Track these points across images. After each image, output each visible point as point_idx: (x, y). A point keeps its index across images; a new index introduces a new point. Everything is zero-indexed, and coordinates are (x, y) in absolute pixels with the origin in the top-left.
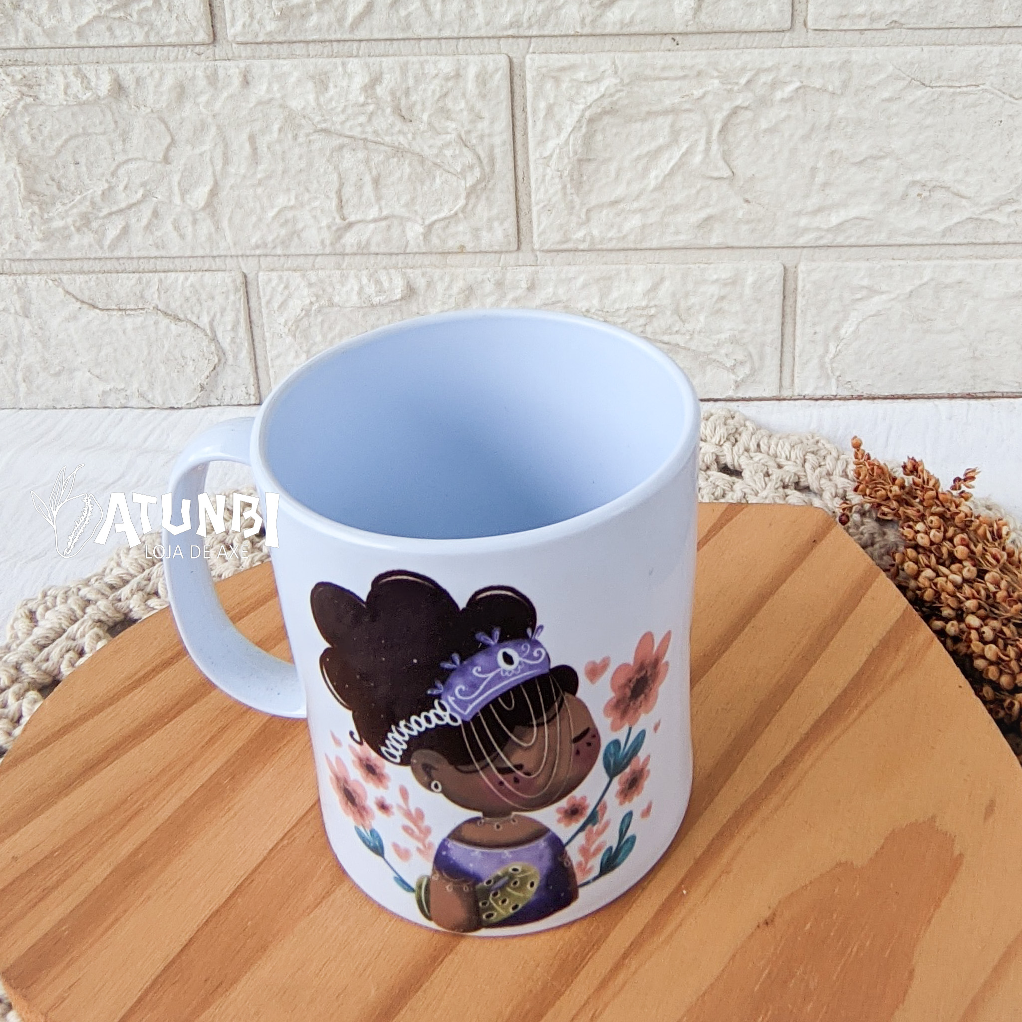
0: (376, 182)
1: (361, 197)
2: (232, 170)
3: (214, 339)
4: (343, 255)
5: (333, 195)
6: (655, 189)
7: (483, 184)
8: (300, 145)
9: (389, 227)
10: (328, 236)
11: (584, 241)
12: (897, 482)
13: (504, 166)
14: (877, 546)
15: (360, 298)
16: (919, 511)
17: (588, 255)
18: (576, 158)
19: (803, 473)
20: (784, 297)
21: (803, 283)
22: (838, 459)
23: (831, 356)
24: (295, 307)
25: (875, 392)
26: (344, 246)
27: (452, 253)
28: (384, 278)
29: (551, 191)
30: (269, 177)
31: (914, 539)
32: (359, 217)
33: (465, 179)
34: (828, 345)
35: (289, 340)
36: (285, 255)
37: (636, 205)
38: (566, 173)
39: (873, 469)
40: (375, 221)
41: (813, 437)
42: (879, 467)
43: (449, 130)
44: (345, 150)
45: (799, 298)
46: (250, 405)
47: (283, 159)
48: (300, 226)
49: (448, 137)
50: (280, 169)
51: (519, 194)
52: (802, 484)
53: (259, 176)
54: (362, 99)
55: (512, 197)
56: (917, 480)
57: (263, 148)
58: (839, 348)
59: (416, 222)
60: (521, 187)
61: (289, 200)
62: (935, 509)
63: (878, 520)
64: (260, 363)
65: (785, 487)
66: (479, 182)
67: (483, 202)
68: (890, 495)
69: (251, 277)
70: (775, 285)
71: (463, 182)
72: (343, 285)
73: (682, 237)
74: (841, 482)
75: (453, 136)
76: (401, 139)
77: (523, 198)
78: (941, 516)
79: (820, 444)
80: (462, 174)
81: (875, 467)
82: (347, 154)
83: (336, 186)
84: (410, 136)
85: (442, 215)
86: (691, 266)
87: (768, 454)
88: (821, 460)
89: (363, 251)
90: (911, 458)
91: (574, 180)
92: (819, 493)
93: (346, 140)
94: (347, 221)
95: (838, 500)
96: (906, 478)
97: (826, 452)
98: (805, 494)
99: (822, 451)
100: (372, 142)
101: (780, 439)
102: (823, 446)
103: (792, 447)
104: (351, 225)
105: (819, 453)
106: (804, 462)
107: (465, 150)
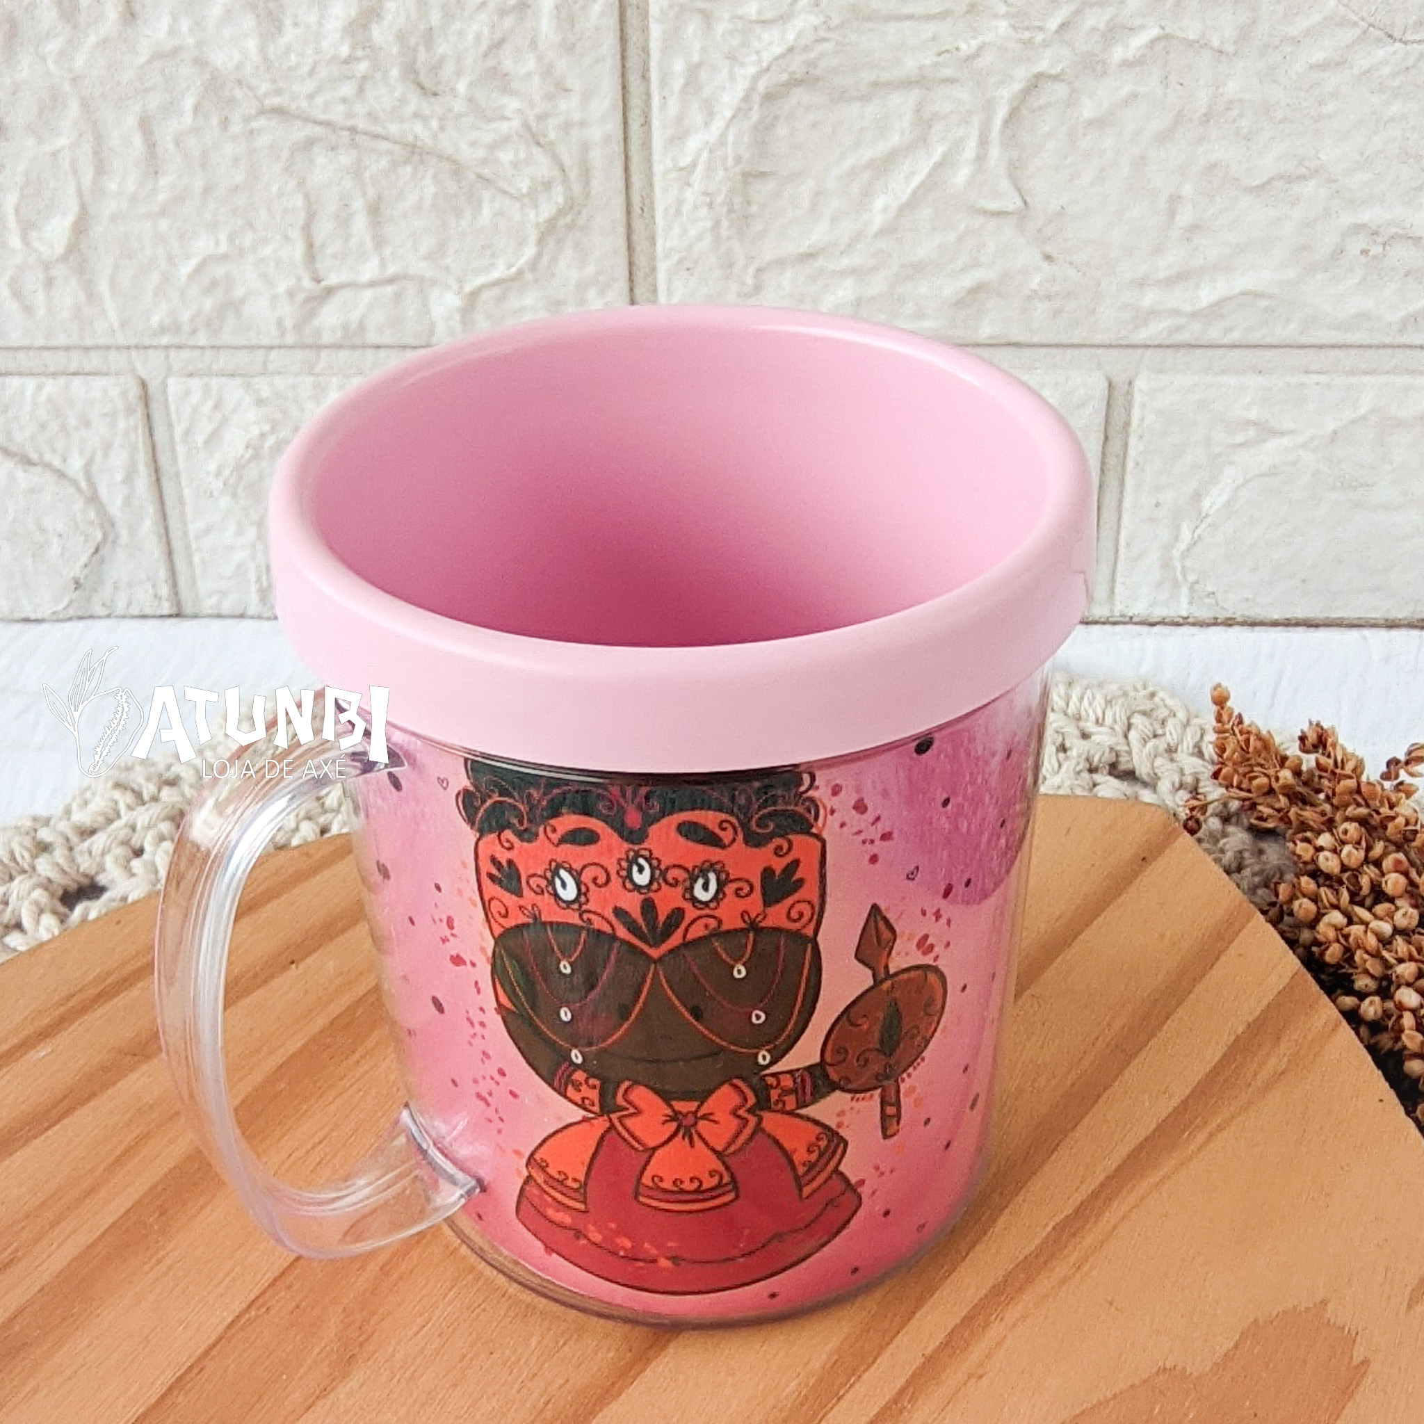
0: (374, 210)
1: (347, 241)
2: (111, 185)
3: (94, 498)
4: (318, 347)
5: (296, 234)
6: (880, 233)
7: (569, 219)
8: (234, 138)
9: (398, 297)
10: (288, 312)
12: (1287, 764)
13: (606, 183)
14: (1247, 872)
16: (1323, 814)
18: (738, 169)
19: (1126, 748)
20: (1106, 438)
21: (1142, 413)
22: (1187, 724)
23: (1182, 546)
24: (235, 441)
25: (1256, 612)
26: (318, 332)
29: (693, 233)
30: (180, 199)
31: (1314, 861)
32: (344, 277)
33: (536, 207)
34: (1178, 527)
35: (225, 501)
36: (212, 347)
37: (845, 262)
38: (720, 199)
39: (1247, 741)
40: (372, 284)
41: (1145, 687)
42: (1259, 737)
43: (508, 113)
44: (316, 149)
45: (1133, 441)
46: (163, 617)
47: (204, 166)
48: (239, 292)
49: (504, 127)
50: (199, 184)
51: (635, 237)
52: (1123, 767)
53: (162, 197)
54: (345, 50)
55: (621, 243)
56: (1323, 760)
57: (166, 143)
58: (1198, 531)
59: (447, 287)
60: (638, 224)
61: (217, 243)
62: (1352, 811)
63: (1252, 829)
64: (176, 544)
65: (1092, 770)
66: (561, 212)
67: (568, 253)
68: (1275, 785)
69: (154, 386)
70: (1092, 415)
71: (532, 215)
73: (928, 323)
74: (1192, 765)
75: (516, 124)
76: (419, 128)
77: (641, 245)
78: (1363, 822)
79: (1156, 699)
80: (531, 197)
81: (1252, 738)
82: (321, 160)
83: (302, 217)
84: (434, 123)
85: (495, 275)
87: (1066, 714)
88: (1157, 726)
89: (352, 340)
90: (1315, 721)
91: (734, 212)
92: (1151, 784)
93: (319, 130)
94: (323, 284)
95: (1183, 795)
96: (1305, 756)
97: (1166, 713)
98: (1126, 783)
99: (1160, 711)
100: (366, 134)
101: (1086, 689)
102: (1161, 703)
103: (1109, 702)
104: (330, 291)
105: (1155, 714)
106: (1129, 727)
107: (536, 151)
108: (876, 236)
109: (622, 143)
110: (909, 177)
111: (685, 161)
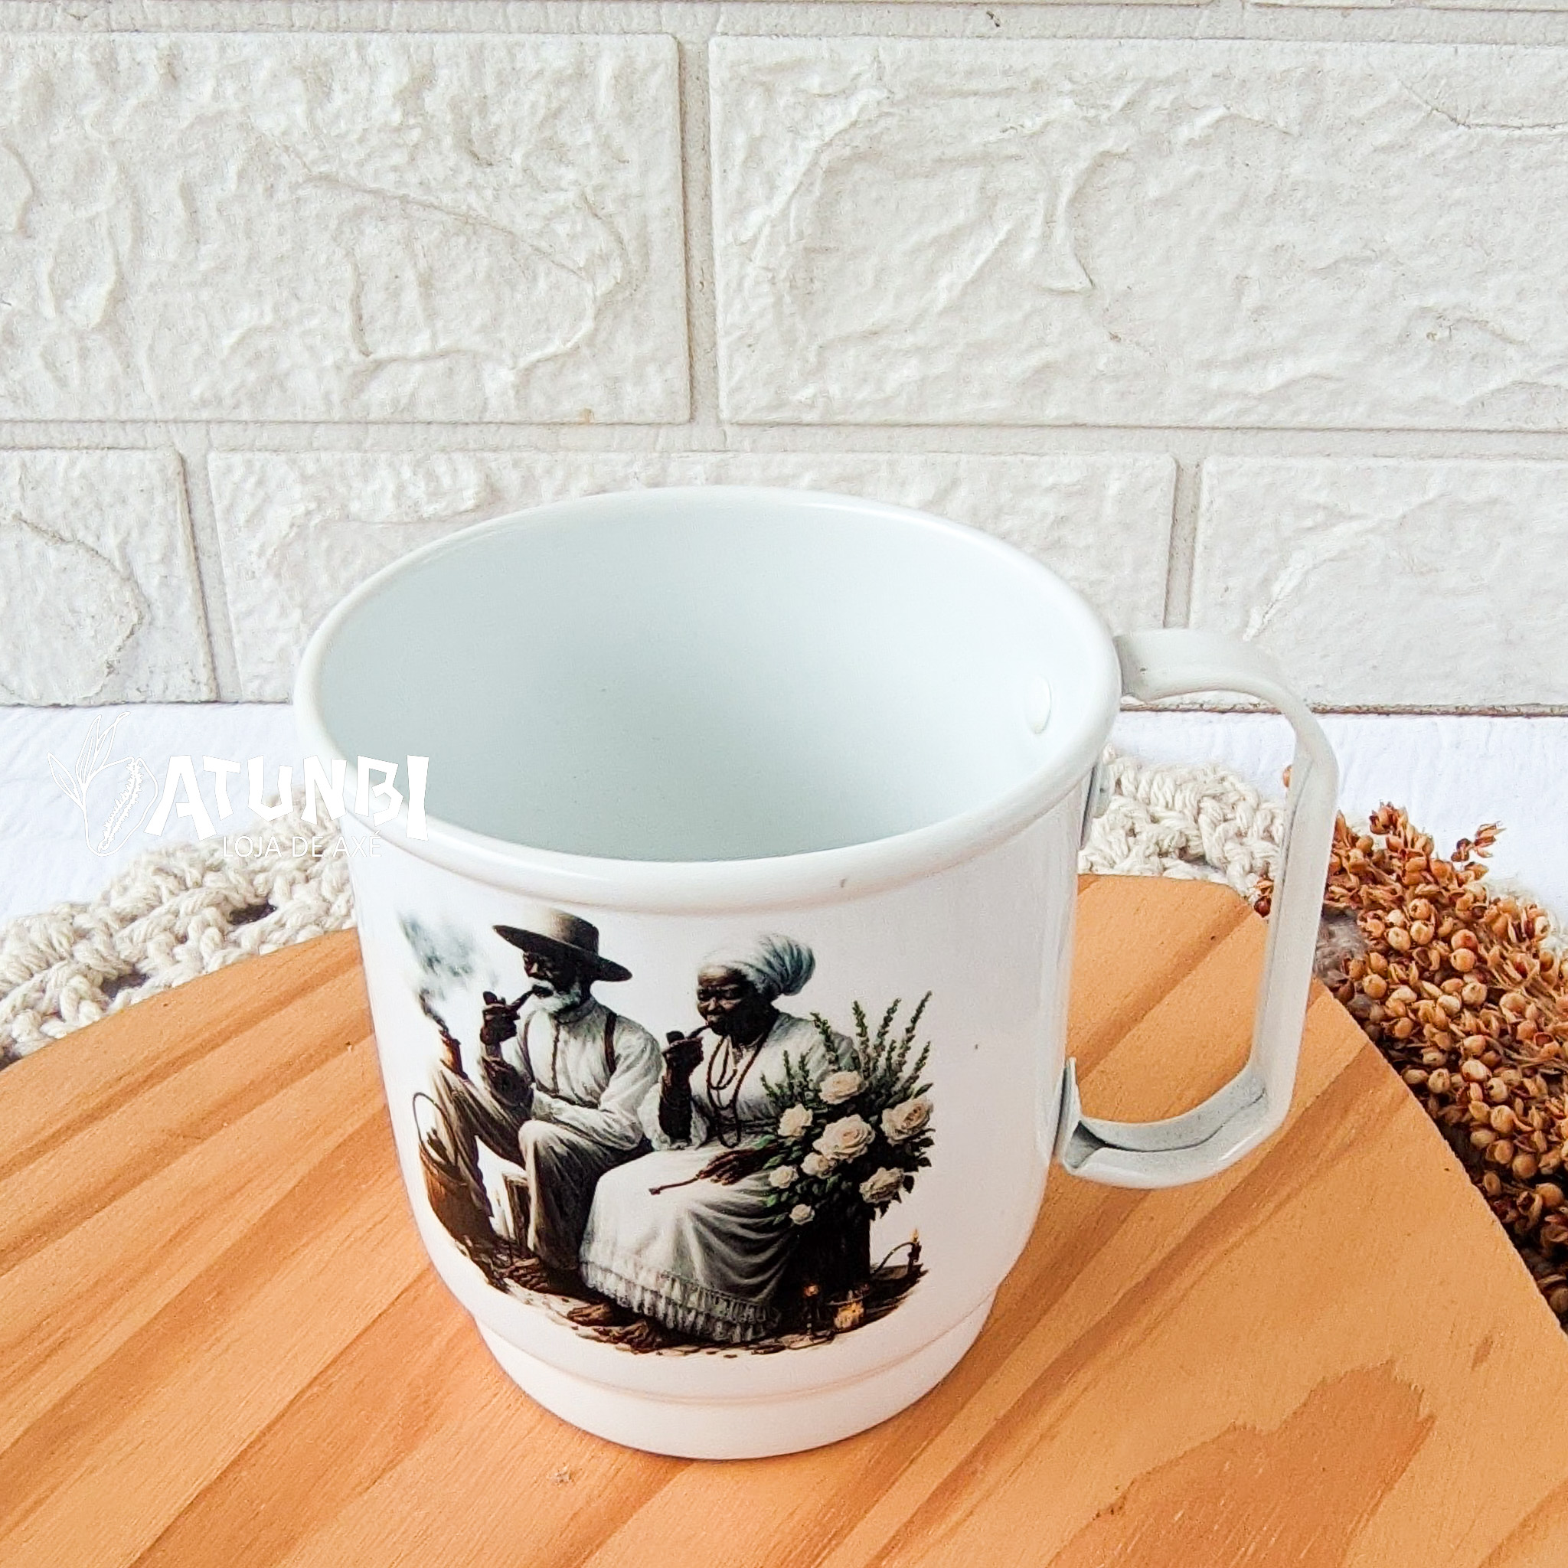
0: (426, 283)
1: (397, 311)
2: (152, 254)
3: (129, 578)
4: (367, 423)
5: (344, 306)
6: (945, 311)
7: (627, 293)
8: (280, 207)
9: (451, 372)
10: (336, 386)
11: (812, 406)
12: (1359, 843)
13: (666, 257)
15: (399, 506)
16: (1394, 892)
17: (821, 431)
18: (800, 245)
19: (1196, 832)
20: (1174, 520)
21: (1211, 496)
22: (1257, 809)
23: (1252, 631)
24: (279, 519)
26: (367, 406)
27: (569, 424)
28: (441, 468)
29: (754, 309)
30: (222, 268)
31: (1383, 937)
32: (394, 351)
33: (593, 280)
34: (1247, 611)
35: (268, 583)
36: (256, 422)
37: (910, 340)
38: (783, 274)
40: (424, 358)
41: (1215, 772)
43: (564, 184)
44: (365, 219)
45: (1202, 524)
46: (202, 702)
47: (248, 234)
48: (284, 364)
49: (561, 198)
50: (243, 252)
51: (695, 312)
52: (1193, 851)
53: (203, 266)
54: (396, 117)
55: (681, 318)
56: (1394, 840)
57: (209, 212)
58: (1268, 616)
59: (500, 362)
60: (698, 300)
61: (262, 314)
62: (1422, 888)
63: (1325, 911)
64: (217, 627)
65: (1162, 854)
66: (619, 287)
67: (626, 327)
68: (1345, 864)
69: (193, 461)
70: (1160, 499)
71: (589, 288)
72: (366, 480)
73: (993, 404)
74: (1261, 849)
75: (572, 195)
76: (472, 198)
77: (701, 321)
78: (1433, 899)
79: (1226, 783)
80: (587, 272)
82: (370, 230)
83: (350, 288)
84: (489, 193)
85: (550, 350)
86: (1009, 459)
88: (1228, 810)
89: (403, 417)
90: (1386, 804)
91: (797, 288)
92: (1222, 868)
93: (368, 200)
94: (372, 357)
95: (1254, 878)
96: (1376, 838)
97: (1236, 798)
98: (1196, 867)
99: (1230, 795)
100: (417, 203)
101: (1156, 773)
102: (1231, 788)
103: (1178, 786)
104: (379, 365)
105: (1224, 798)
106: (1199, 813)
107: (593, 223)
108: (941, 314)
109: (681, 215)
110: (975, 254)
111: (746, 235)
